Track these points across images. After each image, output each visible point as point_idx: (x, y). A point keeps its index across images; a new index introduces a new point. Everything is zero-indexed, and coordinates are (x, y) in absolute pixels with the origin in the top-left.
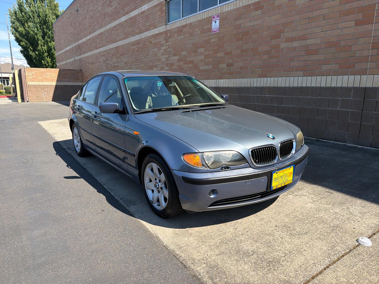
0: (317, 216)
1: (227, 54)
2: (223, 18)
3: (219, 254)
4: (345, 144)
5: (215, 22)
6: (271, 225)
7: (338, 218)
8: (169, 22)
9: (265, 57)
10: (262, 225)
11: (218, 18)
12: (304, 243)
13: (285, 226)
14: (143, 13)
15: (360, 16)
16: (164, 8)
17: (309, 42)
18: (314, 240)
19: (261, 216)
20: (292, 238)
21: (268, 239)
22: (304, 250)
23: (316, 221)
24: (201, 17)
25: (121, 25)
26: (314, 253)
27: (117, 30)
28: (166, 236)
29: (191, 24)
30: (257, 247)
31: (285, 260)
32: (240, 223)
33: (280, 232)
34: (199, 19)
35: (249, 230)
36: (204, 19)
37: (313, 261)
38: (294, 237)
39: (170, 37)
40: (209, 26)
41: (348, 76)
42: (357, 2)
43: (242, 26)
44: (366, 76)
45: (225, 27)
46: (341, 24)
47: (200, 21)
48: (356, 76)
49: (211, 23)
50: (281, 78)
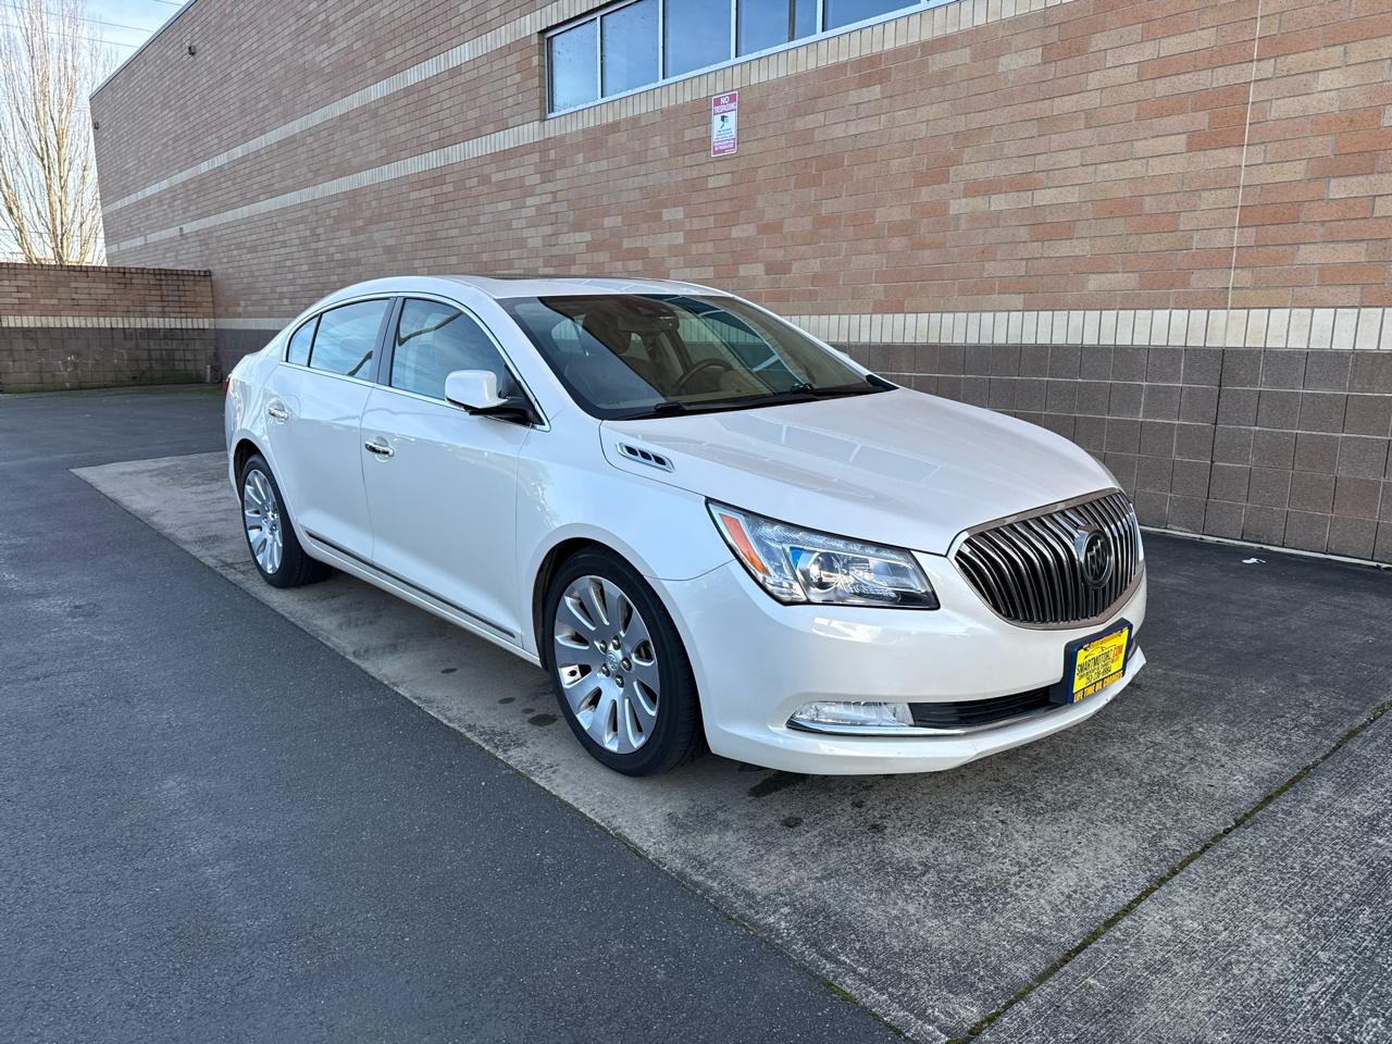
0: (1101, 755)
1: (765, 229)
2: (751, 107)
3: (823, 877)
5: (723, 118)
7: (1163, 759)
8: (551, 110)
9: (897, 244)
12: (1070, 833)
14: (455, 72)
15: (1202, 120)
16: (535, 60)
17: (1043, 197)
18: (1099, 823)
20: (1035, 821)
21: (963, 829)
22: (1074, 852)
23: (1099, 770)
24: (673, 98)
25: (371, 112)
26: (1103, 859)
27: (355, 130)
29: (635, 120)
30: (933, 852)
31: (1022, 883)
33: (996, 804)
34: (665, 106)
36: (684, 105)
37: (1103, 882)
38: (1039, 819)
39: (560, 164)
40: (700, 132)
41: (1168, 311)
42: (1190, 75)
43: (818, 136)
44: (1224, 311)
45: (759, 136)
46: (1143, 142)
47: (670, 114)
48: (1192, 311)
49: (709, 124)
50: (952, 315)
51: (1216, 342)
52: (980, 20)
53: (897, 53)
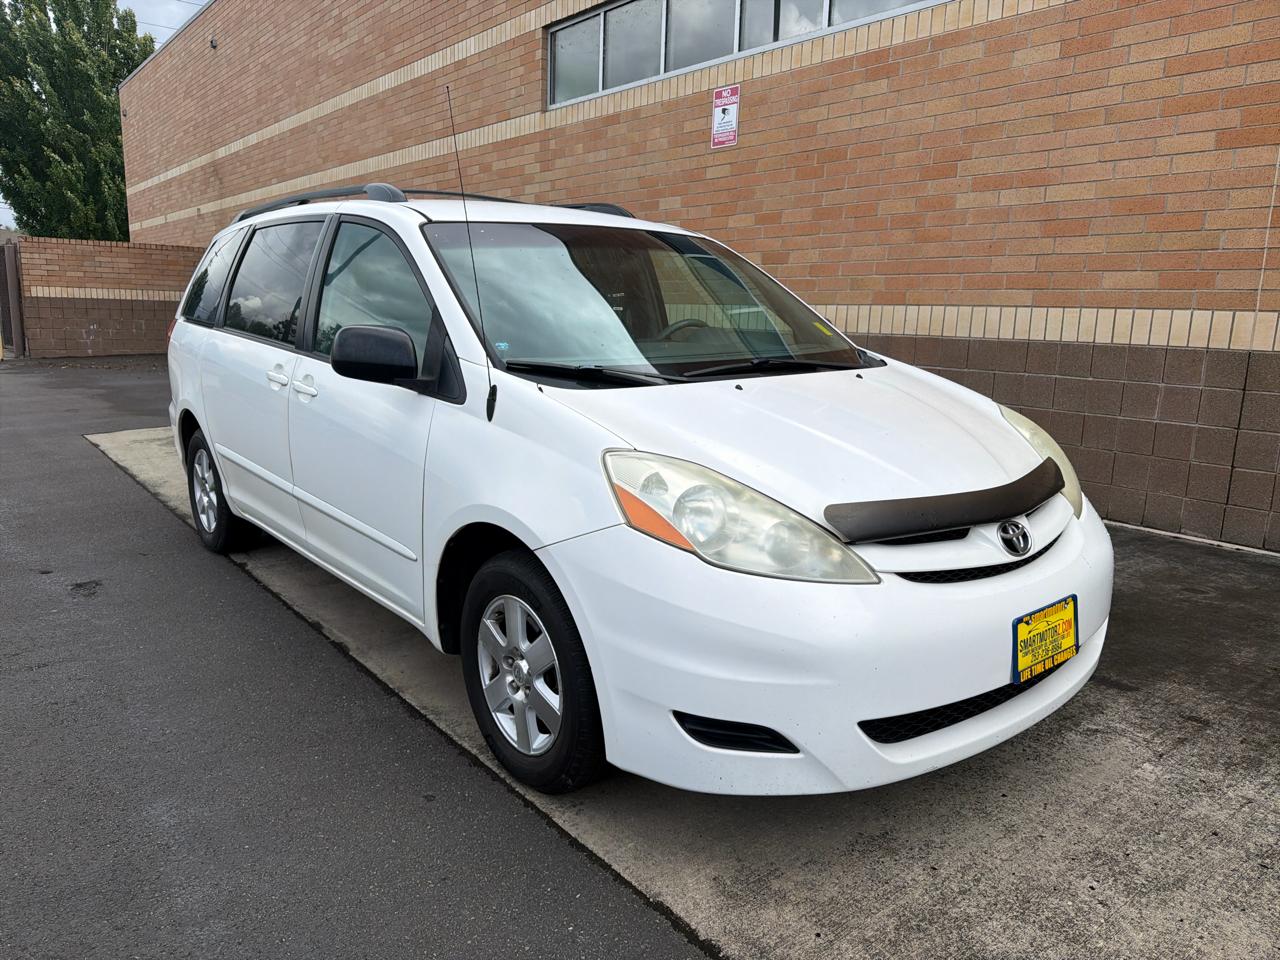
0: (1191, 813)
1: (762, 220)
2: (753, 99)
4: (1178, 535)
5: (724, 111)
6: (1051, 854)
8: (553, 101)
9: (900, 236)
10: (1018, 851)
11: (734, 99)
12: (1186, 922)
13: (1098, 854)
14: (460, 65)
15: (1233, 118)
16: (539, 54)
17: (1055, 193)
18: (1217, 910)
19: (1000, 815)
20: (1140, 903)
21: (1058, 911)
23: (1195, 835)
24: (674, 91)
25: (378, 102)
27: (363, 120)
28: (696, 904)
29: (635, 113)
30: (1031, 944)
32: (941, 848)
33: (1089, 878)
34: (666, 98)
35: (982, 874)
36: (686, 98)
38: (1144, 900)
39: (559, 154)
40: (700, 124)
41: (1189, 312)
42: (1222, 72)
43: (821, 129)
44: (1251, 313)
45: (760, 129)
46: (1168, 139)
47: (671, 106)
48: (1216, 312)
49: (710, 115)
50: (956, 308)
51: (1241, 344)
52: (995, 15)
53: (907, 49)
